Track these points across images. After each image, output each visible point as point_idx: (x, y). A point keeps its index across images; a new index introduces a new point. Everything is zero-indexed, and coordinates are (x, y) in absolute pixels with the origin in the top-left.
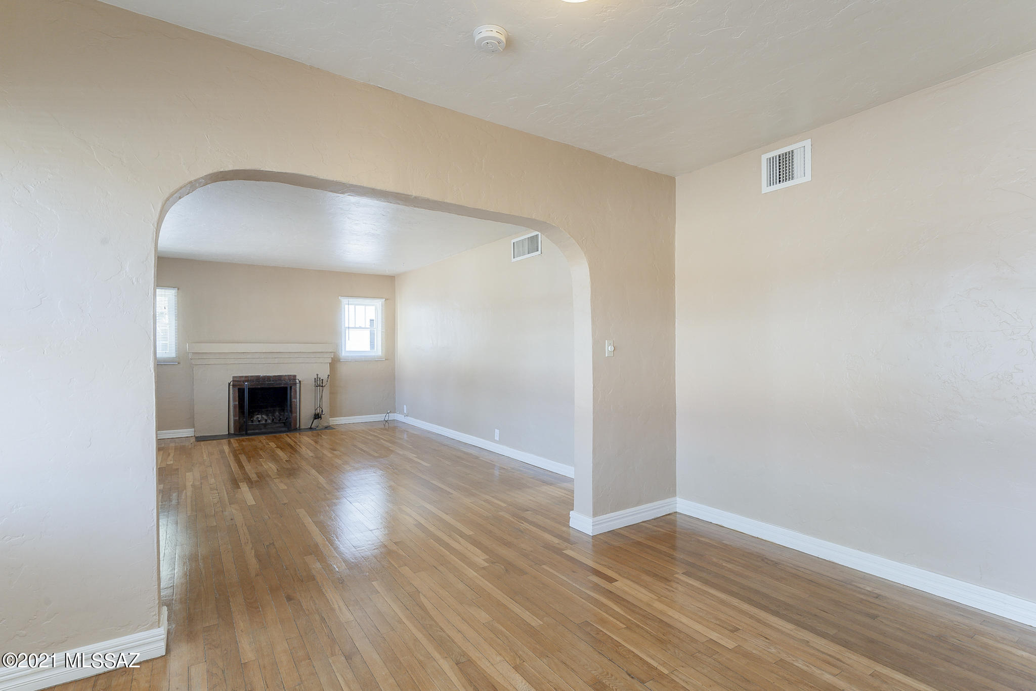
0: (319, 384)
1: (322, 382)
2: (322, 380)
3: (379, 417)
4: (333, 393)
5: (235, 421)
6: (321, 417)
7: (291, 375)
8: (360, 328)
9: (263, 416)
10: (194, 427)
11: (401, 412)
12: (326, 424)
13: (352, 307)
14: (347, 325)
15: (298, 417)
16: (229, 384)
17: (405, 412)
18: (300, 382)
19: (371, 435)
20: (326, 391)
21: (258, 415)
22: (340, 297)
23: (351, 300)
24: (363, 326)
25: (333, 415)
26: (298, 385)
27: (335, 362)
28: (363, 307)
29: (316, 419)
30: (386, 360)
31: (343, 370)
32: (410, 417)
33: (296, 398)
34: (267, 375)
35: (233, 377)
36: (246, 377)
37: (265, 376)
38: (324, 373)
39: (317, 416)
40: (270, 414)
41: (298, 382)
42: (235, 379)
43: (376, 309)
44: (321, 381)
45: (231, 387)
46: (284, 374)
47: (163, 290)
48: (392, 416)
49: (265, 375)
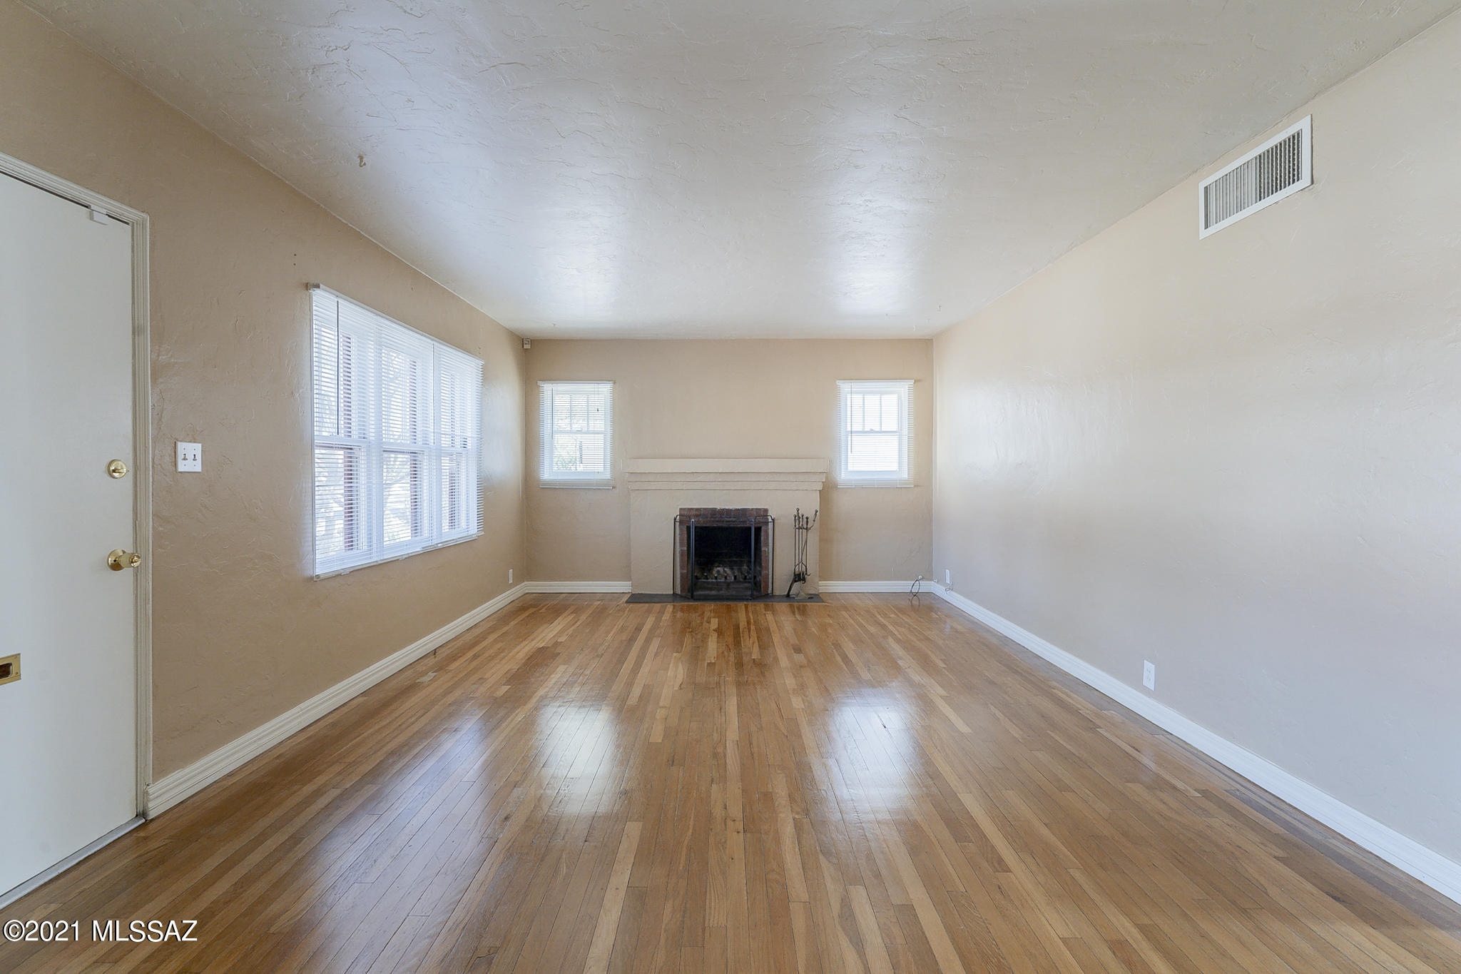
0: (801, 523)
1: (807, 522)
2: (807, 518)
3: (903, 586)
4: (825, 540)
5: (682, 575)
6: (804, 579)
7: (760, 509)
8: (872, 431)
9: (726, 569)
10: (629, 579)
11: (941, 581)
12: (813, 592)
13: (857, 399)
14: (849, 429)
15: (770, 576)
16: (675, 519)
17: (948, 582)
18: (773, 520)
19: (877, 623)
20: (813, 538)
21: (719, 567)
22: (837, 381)
23: (857, 386)
24: (877, 429)
25: (826, 575)
26: (770, 525)
27: (828, 490)
28: (878, 397)
29: (796, 581)
30: (915, 486)
31: (843, 504)
32: (956, 592)
33: (767, 545)
34: (727, 508)
35: (681, 509)
36: (697, 509)
37: (723, 509)
38: (810, 505)
39: (799, 577)
40: (735, 567)
41: (770, 520)
42: (682, 513)
43: (899, 398)
44: (805, 520)
45: (677, 524)
46: (751, 507)
47: (596, 386)
48: (925, 586)
49: (723, 507)
